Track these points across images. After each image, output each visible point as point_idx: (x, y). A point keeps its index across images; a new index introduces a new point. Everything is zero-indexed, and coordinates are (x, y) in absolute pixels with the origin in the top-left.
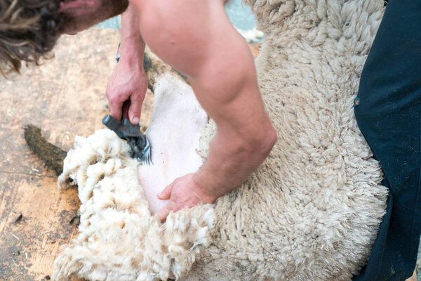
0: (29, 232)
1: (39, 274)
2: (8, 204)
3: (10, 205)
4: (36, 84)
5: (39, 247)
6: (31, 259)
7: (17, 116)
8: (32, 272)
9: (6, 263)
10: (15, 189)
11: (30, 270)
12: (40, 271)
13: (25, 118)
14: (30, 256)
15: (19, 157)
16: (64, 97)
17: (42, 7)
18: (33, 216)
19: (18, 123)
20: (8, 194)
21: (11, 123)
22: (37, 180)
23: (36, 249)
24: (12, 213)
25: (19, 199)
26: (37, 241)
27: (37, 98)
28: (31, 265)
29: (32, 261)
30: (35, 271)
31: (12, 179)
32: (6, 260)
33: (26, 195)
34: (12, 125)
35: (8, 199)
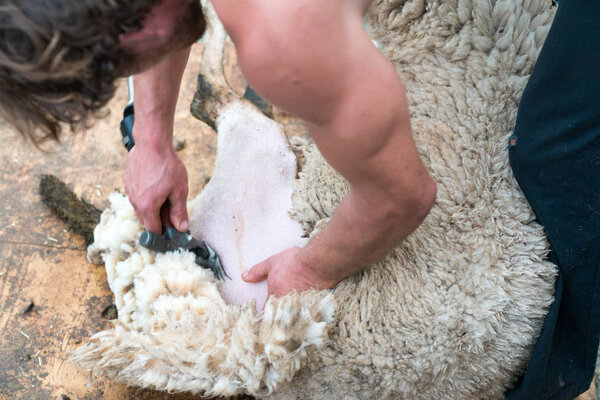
0: (43, 327)
1: (57, 388)
2: (13, 288)
3: (17, 290)
5: (57, 349)
6: (47, 366)
7: (27, 162)
8: (48, 385)
9: (12, 372)
10: (23, 267)
11: (45, 381)
12: (60, 383)
13: (38, 165)
14: (45, 362)
15: (28, 221)
16: (93, 136)
17: (94, 43)
18: (49, 304)
19: (28, 172)
20: (14, 273)
21: (18, 172)
22: (55, 253)
23: (54, 352)
24: (19, 301)
25: (29, 281)
26: (55, 341)
28: (47, 374)
29: (48, 369)
30: (52, 383)
31: (19, 252)
32: (11, 368)
33: (40, 275)
34: (20, 176)
35: (14, 280)
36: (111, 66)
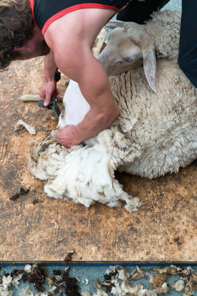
0: (19, 162)
1: (27, 184)
2: (7, 148)
3: (8, 149)
4: (14, 81)
5: (25, 170)
6: (22, 177)
7: (7, 100)
8: (24, 184)
9: (9, 180)
10: (10, 140)
11: (22, 183)
12: (28, 182)
13: (11, 101)
14: (21, 175)
15: (10, 122)
16: (30, 87)
17: (5, 47)
18: (21, 153)
19: (8, 103)
20: (6, 143)
21: (3, 105)
22: (21, 134)
23: (24, 171)
24: (9, 153)
25: (12, 146)
26: (24, 167)
27: (16, 89)
28: (23, 180)
29: (23, 177)
30: (25, 183)
31: (7, 135)
32: (9, 179)
33: (16, 142)
34: (4, 106)
35: (7, 146)
36: (9, 55)
